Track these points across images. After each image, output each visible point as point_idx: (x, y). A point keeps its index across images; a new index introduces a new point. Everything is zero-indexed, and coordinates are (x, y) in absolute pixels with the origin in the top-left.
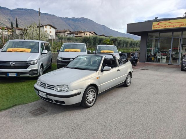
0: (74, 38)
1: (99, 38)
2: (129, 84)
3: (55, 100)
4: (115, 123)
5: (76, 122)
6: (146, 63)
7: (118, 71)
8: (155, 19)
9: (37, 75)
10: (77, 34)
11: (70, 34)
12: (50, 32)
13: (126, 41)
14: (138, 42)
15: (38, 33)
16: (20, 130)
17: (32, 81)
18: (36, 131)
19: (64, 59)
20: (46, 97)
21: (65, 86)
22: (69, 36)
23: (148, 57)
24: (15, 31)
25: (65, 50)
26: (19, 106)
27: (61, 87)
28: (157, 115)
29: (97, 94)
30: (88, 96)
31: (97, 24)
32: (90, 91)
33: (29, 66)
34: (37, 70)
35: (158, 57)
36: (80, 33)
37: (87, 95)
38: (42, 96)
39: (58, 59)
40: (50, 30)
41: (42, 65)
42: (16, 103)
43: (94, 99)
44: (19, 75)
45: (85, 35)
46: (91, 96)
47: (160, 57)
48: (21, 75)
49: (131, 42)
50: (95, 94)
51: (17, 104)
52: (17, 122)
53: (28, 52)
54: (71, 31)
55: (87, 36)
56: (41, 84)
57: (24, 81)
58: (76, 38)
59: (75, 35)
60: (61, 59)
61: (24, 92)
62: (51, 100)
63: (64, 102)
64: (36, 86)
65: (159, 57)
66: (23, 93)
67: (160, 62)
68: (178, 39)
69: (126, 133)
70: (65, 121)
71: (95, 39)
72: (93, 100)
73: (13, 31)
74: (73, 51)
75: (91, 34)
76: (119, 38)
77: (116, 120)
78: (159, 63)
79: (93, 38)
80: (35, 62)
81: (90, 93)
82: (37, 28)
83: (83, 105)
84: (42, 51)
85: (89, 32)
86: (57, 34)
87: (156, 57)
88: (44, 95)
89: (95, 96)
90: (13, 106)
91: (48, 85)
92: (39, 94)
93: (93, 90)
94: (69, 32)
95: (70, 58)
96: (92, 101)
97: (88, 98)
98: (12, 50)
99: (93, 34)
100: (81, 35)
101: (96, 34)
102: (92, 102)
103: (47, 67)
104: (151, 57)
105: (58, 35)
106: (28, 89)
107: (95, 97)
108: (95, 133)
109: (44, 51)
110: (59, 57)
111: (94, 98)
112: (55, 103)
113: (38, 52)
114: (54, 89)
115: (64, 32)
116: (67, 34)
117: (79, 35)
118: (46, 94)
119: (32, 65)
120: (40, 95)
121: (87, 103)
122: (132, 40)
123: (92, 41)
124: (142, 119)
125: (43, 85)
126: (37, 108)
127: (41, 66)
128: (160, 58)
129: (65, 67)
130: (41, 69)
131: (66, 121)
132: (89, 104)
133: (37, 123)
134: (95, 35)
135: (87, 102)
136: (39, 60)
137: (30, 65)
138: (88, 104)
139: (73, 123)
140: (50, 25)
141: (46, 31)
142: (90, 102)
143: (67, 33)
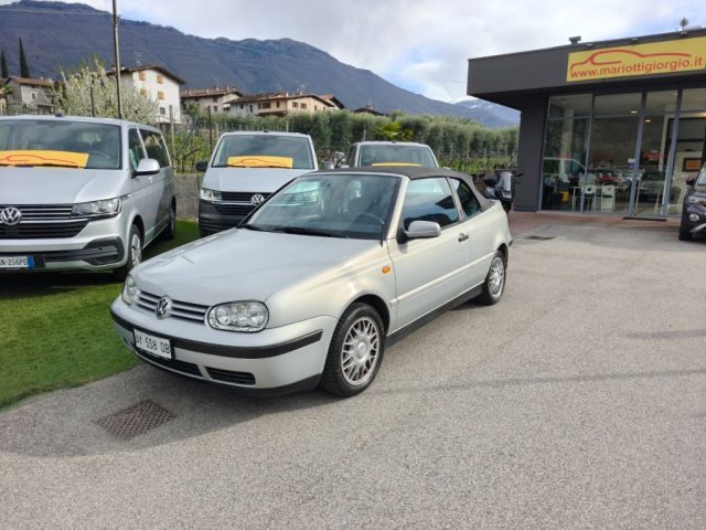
0: (255, 119)
1: (355, 121)
2: (499, 293)
3: (209, 369)
4: (477, 459)
5: (308, 461)
6: (538, 212)
7: (460, 240)
8: (570, 43)
9: (118, 264)
10: (268, 106)
11: (240, 104)
12: (161, 96)
13: (457, 133)
14: (502, 137)
15: (113, 97)
16: (60, 507)
17: (99, 287)
18: (135, 511)
19: (226, 195)
20: (169, 356)
21: (255, 307)
22: (235, 113)
23: (548, 190)
24: (16, 93)
25: (231, 160)
26: (50, 394)
27: (235, 310)
28: (641, 418)
29: (383, 338)
30: (348, 348)
31: (344, 65)
32: (356, 327)
33: (82, 225)
34: (117, 243)
35: (585, 190)
36: (278, 101)
37: (345, 343)
38: (149, 350)
39: (204, 196)
40: (160, 88)
41: (138, 221)
42: (32, 383)
43: (372, 359)
44: (43, 266)
45: (299, 110)
46: (362, 344)
47: (593, 191)
48: (50, 265)
49: (476, 134)
50: (377, 340)
51: (39, 386)
52: (42, 467)
53: (76, 167)
54: (241, 92)
55: (305, 111)
56: (142, 299)
57: (65, 291)
58: (263, 120)
59: (257, 110)
60: (213, 199)
61: (67, 336)
62: (193, 368)
63: (249, 378)
64: (120, 307)
65: (589, 190)
66: (64, 339)
67: (590, 209)
68: (661, 119)
69: (540, 509)
70: (258, 460)
71: (336, 122)
72: (368, 365)
73: (10, 93)
74: (263, 164)
75: (321, 106)
76: (431, 121)
77: (479, 446)
78: (587, 215)
79: (331, 119)
80: (110, 207)
81: (358, 332)
82: (106, 80)
83: (328, 387)
84: (134, 163)
85: (314, 97)
86: (187, 103)
87: (578, 191)
88: (158, 345)
89: (375, 346)
90: (24, 396)
91: (175, 302)
92: (134, 345)
93: (370, 321)
94: (234, 97)
95: (251, 195)
96: (365, 367)
97: (351, 352)
98: (8, 158)
99: (329, 105)
100: (282, 109)
101: (341, 107)
102: (365, 372)
103: (156, 231)
104: (558, 190)
105: (191, 107)
106: (82, 323)
107: (377, 350)
108: (402, 512)
109: (142, 162)
110: (205, 190)
111: (373, 352)
112: (211, 379)
113: (120, 168)
114: (202, 322)
115: (215, 97)
116: (226, 106)
117: (274, 108)
118: (167, 342)
119: (94, 219)
120: (142, 345)
121: (347, 377)
122: (477, 127)
123: (327, 131)
124: (586, 438)
125: (154, 304)
126: (127, 404)
127: (132, 227)
128: (593, 195)
129: (239, 228)
130: (135, 236)
131: (263, 456)
132: (354, 379)
133: (135, 470)
134: (336, 108)
135: (346, 371)
136: (125, 202)
137: (86, 222)
138: (350, 381)
139: (298, 466)
140: (157, 69)
141: (143, 92)
142: (357, 371)
143: (225, 99)
